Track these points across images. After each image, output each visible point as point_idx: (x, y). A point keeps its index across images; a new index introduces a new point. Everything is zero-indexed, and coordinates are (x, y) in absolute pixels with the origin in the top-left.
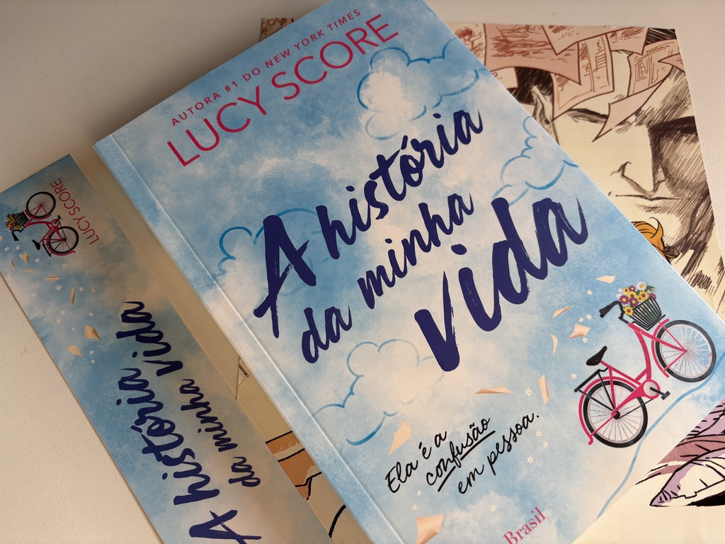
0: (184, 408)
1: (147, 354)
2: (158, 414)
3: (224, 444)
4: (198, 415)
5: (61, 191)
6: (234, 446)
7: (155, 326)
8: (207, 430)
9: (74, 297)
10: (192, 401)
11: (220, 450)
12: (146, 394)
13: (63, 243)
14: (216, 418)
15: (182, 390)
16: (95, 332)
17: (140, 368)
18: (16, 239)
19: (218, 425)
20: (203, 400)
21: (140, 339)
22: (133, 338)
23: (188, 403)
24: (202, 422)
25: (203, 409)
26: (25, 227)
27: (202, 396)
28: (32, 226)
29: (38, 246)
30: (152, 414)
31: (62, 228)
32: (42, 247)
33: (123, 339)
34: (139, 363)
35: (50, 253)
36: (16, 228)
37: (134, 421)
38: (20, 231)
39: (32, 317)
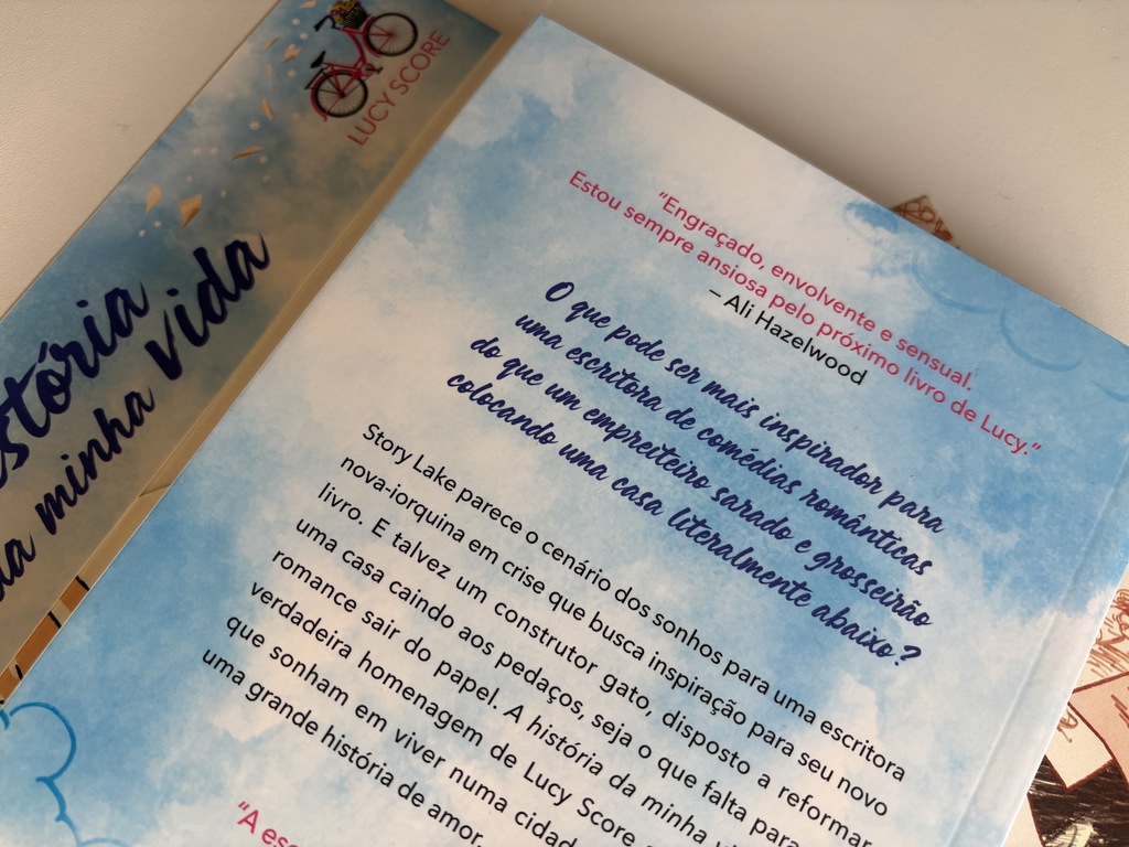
0: (99, 414)
1: (180, 312)
2: (77, 375)
3: (51, 511)
4: (93, 444)
5: (428, 51)
6: (52, 529)
7: (234, 303)
8: (69, 471)
9: (246, 154)
10: (116, 423)
11: (39, 508)
12: (107, 340)
13: (335, 97)
14: (94, 476)
15: (130, 398)
16: (194, 212)
17: (152, 310)
18: (317, 27)
19: (82, 484)
20: (121, 440)
21: (202, 290)
22: (201, 276)
23: (109, 417)
24: (82, 455)
25: (105, 446)
26: (344, 30)
27: (129, 435)
28: (349, 39)
29: (317, 62)
30: (74, 366)
31: (362, 83)
32: (317, 70)
33: (194, 263)
34: (161, 306)
35: (312, 85)
36: (337, 18)
37: (57, 342)
38: (334, 27)
39: (191, 110)
